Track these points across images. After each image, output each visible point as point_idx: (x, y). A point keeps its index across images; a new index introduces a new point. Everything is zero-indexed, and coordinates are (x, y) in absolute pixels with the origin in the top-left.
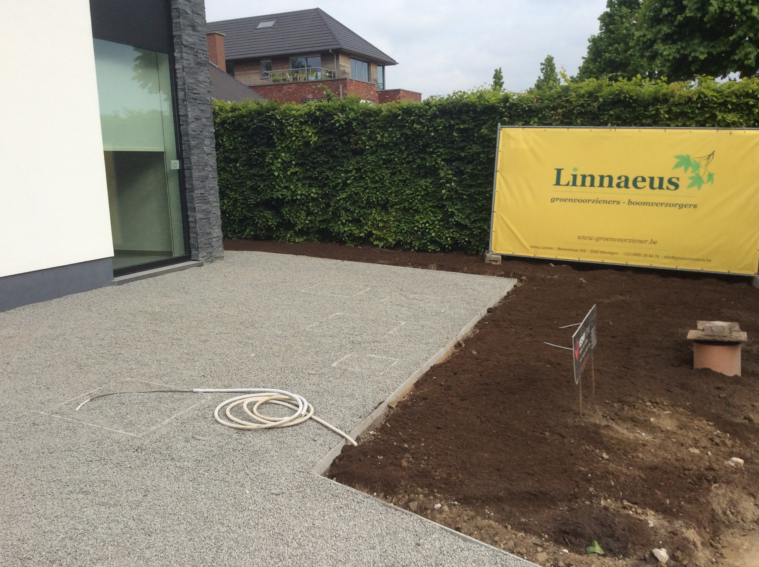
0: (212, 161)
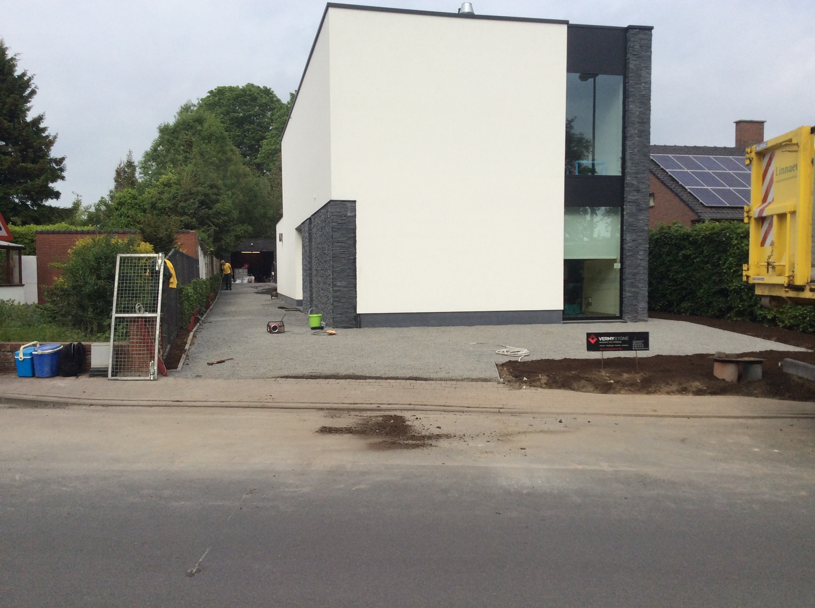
0: (645, 264)
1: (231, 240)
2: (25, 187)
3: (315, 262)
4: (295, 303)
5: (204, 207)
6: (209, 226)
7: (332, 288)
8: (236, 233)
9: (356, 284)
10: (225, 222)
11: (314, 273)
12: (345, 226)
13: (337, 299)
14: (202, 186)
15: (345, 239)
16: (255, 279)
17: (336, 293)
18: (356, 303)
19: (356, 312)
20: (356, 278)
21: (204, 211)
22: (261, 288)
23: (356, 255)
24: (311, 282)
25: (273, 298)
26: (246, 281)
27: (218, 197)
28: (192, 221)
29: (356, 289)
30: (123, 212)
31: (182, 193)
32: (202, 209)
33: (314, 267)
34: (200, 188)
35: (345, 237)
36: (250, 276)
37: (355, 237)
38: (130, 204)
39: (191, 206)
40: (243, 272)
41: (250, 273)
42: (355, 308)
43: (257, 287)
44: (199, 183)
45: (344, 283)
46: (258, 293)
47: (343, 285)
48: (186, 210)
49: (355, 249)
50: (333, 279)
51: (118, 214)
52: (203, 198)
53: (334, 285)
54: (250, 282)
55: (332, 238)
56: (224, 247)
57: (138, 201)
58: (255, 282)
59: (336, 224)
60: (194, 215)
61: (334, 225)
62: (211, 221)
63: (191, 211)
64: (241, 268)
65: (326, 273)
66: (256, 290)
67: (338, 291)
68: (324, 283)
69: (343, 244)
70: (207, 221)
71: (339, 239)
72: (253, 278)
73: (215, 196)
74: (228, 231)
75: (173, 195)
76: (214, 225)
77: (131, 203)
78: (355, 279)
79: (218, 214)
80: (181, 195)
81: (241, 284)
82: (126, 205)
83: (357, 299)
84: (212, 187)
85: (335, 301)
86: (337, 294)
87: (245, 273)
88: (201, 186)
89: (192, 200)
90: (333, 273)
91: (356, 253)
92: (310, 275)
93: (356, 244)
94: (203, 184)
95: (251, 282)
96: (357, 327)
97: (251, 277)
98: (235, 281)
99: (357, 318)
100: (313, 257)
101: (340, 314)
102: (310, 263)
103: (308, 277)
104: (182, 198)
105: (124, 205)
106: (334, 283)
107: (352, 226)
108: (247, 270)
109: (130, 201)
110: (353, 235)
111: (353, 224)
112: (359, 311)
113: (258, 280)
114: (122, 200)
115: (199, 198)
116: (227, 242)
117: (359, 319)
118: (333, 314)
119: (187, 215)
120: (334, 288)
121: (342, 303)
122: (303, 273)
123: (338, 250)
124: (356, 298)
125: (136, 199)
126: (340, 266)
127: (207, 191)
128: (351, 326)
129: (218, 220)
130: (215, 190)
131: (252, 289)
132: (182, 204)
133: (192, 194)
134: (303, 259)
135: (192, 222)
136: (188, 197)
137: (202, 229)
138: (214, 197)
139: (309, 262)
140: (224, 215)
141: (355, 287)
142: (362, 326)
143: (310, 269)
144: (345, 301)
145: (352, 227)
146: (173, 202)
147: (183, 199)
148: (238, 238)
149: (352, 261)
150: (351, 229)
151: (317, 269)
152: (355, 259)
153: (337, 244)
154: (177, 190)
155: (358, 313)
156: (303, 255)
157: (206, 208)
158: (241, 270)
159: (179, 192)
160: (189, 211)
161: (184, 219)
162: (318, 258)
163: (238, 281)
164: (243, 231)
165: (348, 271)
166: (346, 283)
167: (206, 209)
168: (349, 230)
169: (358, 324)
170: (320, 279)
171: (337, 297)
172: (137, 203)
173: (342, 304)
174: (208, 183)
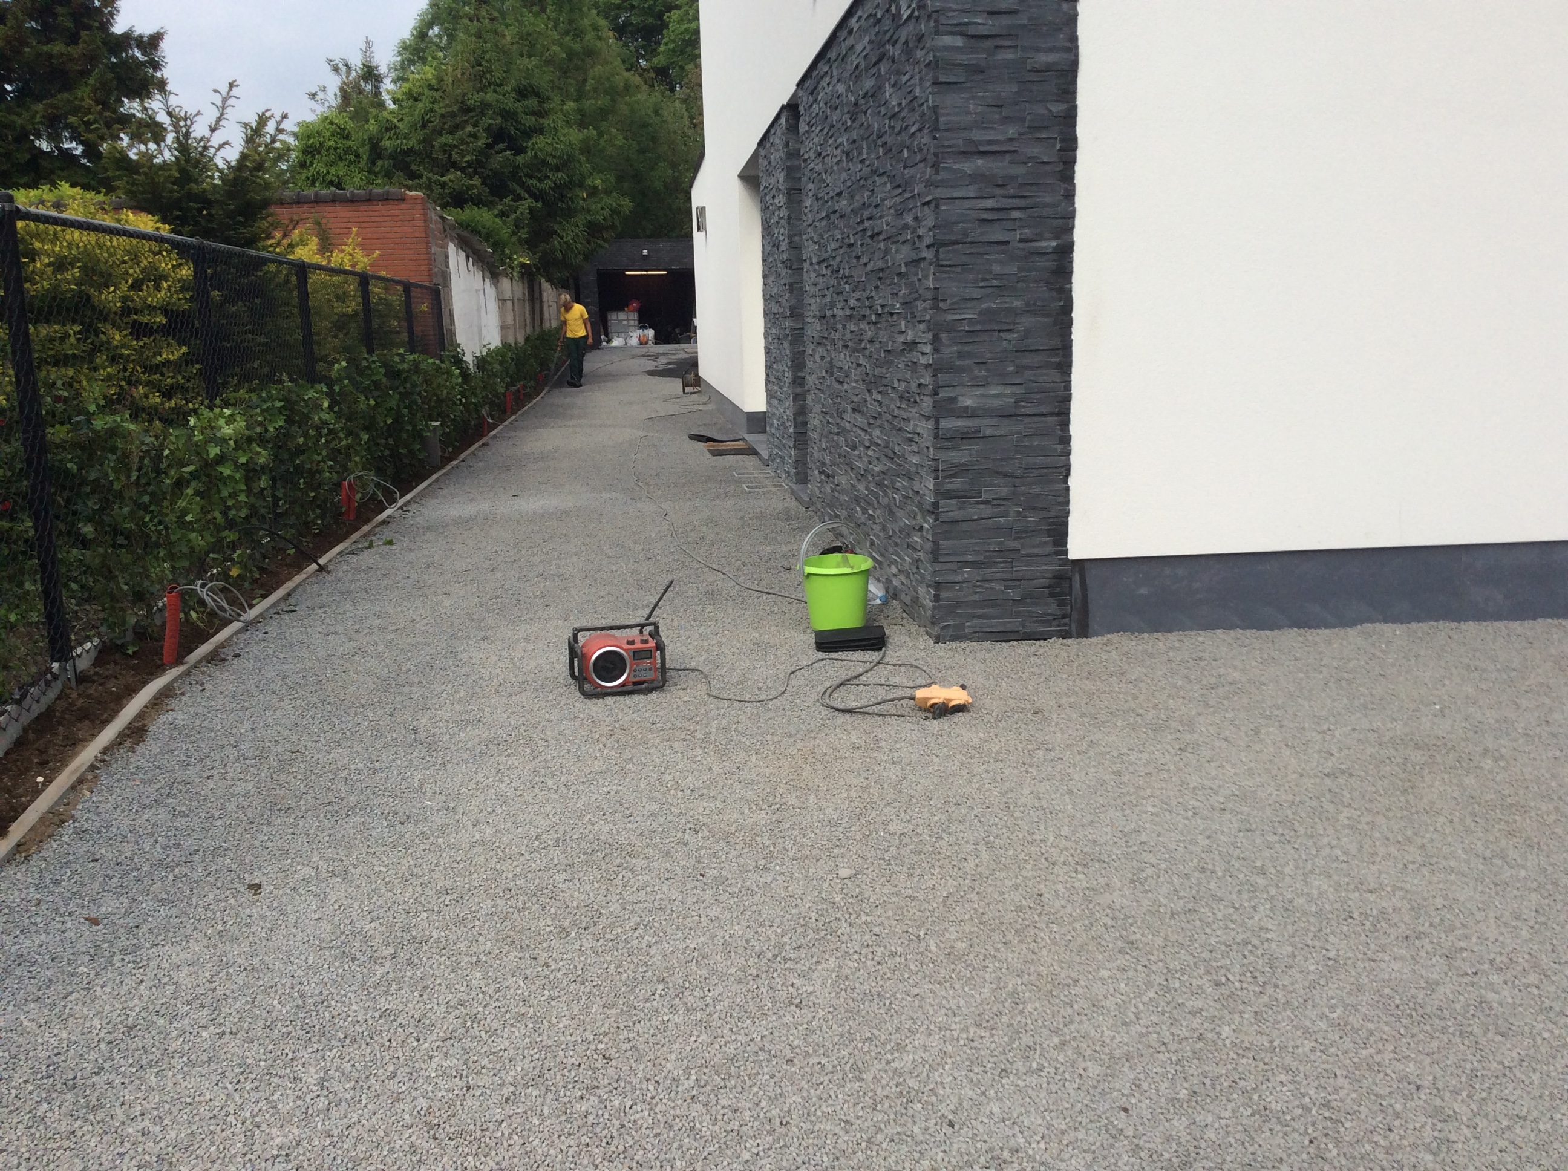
1: (577, 235)
2: (51, 106)
3: (815, 285)
4: (743, 421)
5: (501, 146)
6: (519, 198)
7: (930, 424)
8: (589, 218)
9: (1067, 399)
10: (557, 187)
11: (814, 328)
12: (1010, 55)
13: (955, 484)
14: (498, 89)
15: (1011, 132)
16: (656, 337)
17: (953, 448)
18: (1067, 503)
19: (1066, 552)
20: (1070, 365)
21: (499, 159)
22: (663, 360)
23: (1070, 229)
24: (798, 364)
25: (687, 389)
26: (634, 341)
27: (541, 121)
28: (472, 185)
29: (1065, 423)
30: (318, 173)
31: (443, 111)
32: (497, 153)
33: (813, 306)
34: (490, 97)
35: (1007, 120)
36: (643, 327)
37: (1070, 117)
38: (332, 151)
39: (468, 143)
40: (628, 320)
41: (644, 322)
42: (1059, 533)
43: (656, 357)
44: (490, 84)
45: (999, 395)
46: (652, 373)
47: (997, 403)
48: (455, 157)
49: (1070, 195)
50: (936, 369)
51: (308, 178)
52: (499, 120)
53: (944, 408)
54: (643, 343)
55: (935, 128)
56: (559, 255)
57: (350, 143)
58: (656, 343)
59: (959, 41)
60: (476, 167)
61: (947, 48)
62: (522, 185)
63: (468, 158)
64: (623, 310)
65: (883, 336)
66: (651, 365)
67: (966, 436)
68: (872, 383)
69: (999, 167)
70: (514, 186)
71: (976, 135)
72: (651, 333)
73: (533, 119)
74: (570, 213)
75: (423, 118)
76: (533, 195)
77: (336, 149)
78: (1065, 366)
79: (540, 165)
80: (443, 116)
81: (624, 348)
82: (324, 153)
83: (1071, 482)
84: (523, 93)
85: (948, 495)
86: (960, 456)
87: (632, 323)
88: (495, 91)
89: (469, 129)
90: (936, 340)
91: (1071, 216)
92: (797, 337)
93: (1073, 161)
94: (501, 85)
95: (646, 343)
96: (1066, 635)
97: (646, 331)
98: (609, 341)
99: (1066, 584)
100: (806, 266)
101: (973, 564)
102: (795, 287)
103: (786, 345)
104: (444, 123)
105: (319, 153)
106: (943, 394)
107: (1051, 50)
108: (635, 316)
109: (332, 143)
110: (1057, 108)
111: (1061, 39)
112: (1079, 547)
113: (660, 339)
114: (312, 140)
115: (486, 121)
116: (566, 243)
117: (1077, 584)
118: (938, 567)
119: (457, 169)
120: (944, 424)
121: (986, 502)
122: (765, 328)
123: (967, 204)
124: (1068, 474)
125: (347, 137)
126: (976, 293)
127: (510, 104)
128: (1030, 628)
129: (540, 180)
130: (532, 103)
131: (643, 361)
132: (446, 139)
133: (468, 110)
134: (765, 276)
135: (472, 187)
136: (458, 120)
137: (500, 207)
138: (529, 121)
139: (791, 285)
140: (557, 169)
141: (1063, 414)
142: (1093, 625)
143: (796, 313)
144: (1004, 491)
145: (1052, 58)
146: (421, 134)
147: (446, 126)
148: (594, 229)
149: (1048, 263)
150: (1048, 68)
151: (829, 313)
152: (1066, 250)
153: (967, 166)
154: (433, 103)
155: (1073, 555)
156: (764, 260)
157: (509, 148)
158: (622, 316)
159: (436, 107)
160: (463, 157)
161: (451, 181)
162: (834, 263)
163: (617, 342)
164: (607, 212)
165: (1027, 321)
166: (1009, 390)
167: (508, 152)
168: (1034, 77)
169: (1075, 615)
170: (843, 359)
171: (959, 470)
172: (350, 147)
173: (987, 510)
174: (513, 83)
